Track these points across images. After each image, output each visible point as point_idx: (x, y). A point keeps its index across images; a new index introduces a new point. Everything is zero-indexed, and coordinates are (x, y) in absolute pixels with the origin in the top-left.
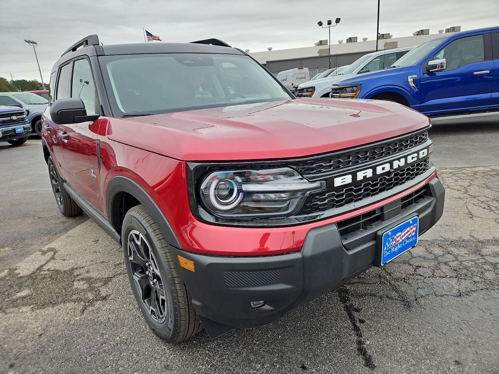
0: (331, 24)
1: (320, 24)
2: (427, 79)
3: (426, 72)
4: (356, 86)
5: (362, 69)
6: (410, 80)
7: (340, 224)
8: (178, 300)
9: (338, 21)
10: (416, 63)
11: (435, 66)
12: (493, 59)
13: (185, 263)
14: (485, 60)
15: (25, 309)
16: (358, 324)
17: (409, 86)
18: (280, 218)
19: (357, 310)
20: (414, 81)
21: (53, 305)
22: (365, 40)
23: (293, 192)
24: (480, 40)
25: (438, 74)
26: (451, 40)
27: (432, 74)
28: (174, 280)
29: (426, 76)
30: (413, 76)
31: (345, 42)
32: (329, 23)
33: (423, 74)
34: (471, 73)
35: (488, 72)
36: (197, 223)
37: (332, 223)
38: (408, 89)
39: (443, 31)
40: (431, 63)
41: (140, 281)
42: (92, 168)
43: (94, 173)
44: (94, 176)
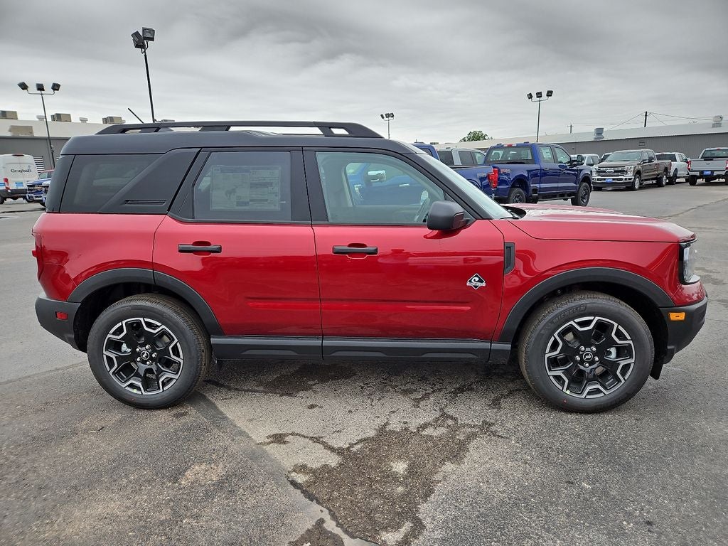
1: (24, 87)
13: (676, 317)
22: (84, 120)
36: (681, 285)
41: (566, 372)
42: (476, 276)
43: (480, 281)
44: (479, 284)
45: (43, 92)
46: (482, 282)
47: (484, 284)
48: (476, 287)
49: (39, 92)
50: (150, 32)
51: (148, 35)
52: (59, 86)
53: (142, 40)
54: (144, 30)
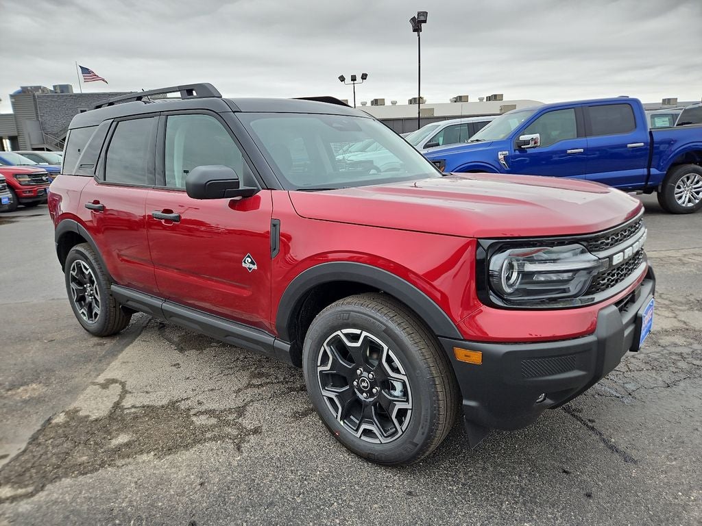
0: (355, 80)
1: (342, 79)
2: (518, 156)
3: (517, 148)
4: (440, 162)
5: (430, 141)
6: (501, 157)
7: (617, 304)
8: (439, 404)
9: (364, 77)
10: (504, 137)
11: (527, 142)
12: (586, 136)
13: (466, 356)
14: (578, 137)
15: (145, 457)
16: (590, 424)
17: (499, 163)
18: (569, 299)
19: (580, 411)
20: (506, 158)
21: (186, 447)
22: (394, 103)
23: (575, 271)
24: (571, 115)
25: (529, 151)
26: (542, 113)
27: (523, 151)
28: (434, 381)
29: (517, 153)
30: (504, 152)
31: (369, 104)
32: (354, 78)
33: (515, 150)
34: (565, 151)
35: (582, 150)
36: (484, 308)
37: (610, 305)
38: (499, 168)
39: (483, 98)
40: (522, 138)
41: (340, 396)
42: (249, 257)
43: (252, 263)
44: (251, 266)
45: (355, 82)
46: (254, 264)
47: (255, 267)
48: (250, 269)
49: (352, 82)
50: (423, 15)
51: (422, 18)
52: (366, 75)
53: (418, 23)
54: (419, 14)
